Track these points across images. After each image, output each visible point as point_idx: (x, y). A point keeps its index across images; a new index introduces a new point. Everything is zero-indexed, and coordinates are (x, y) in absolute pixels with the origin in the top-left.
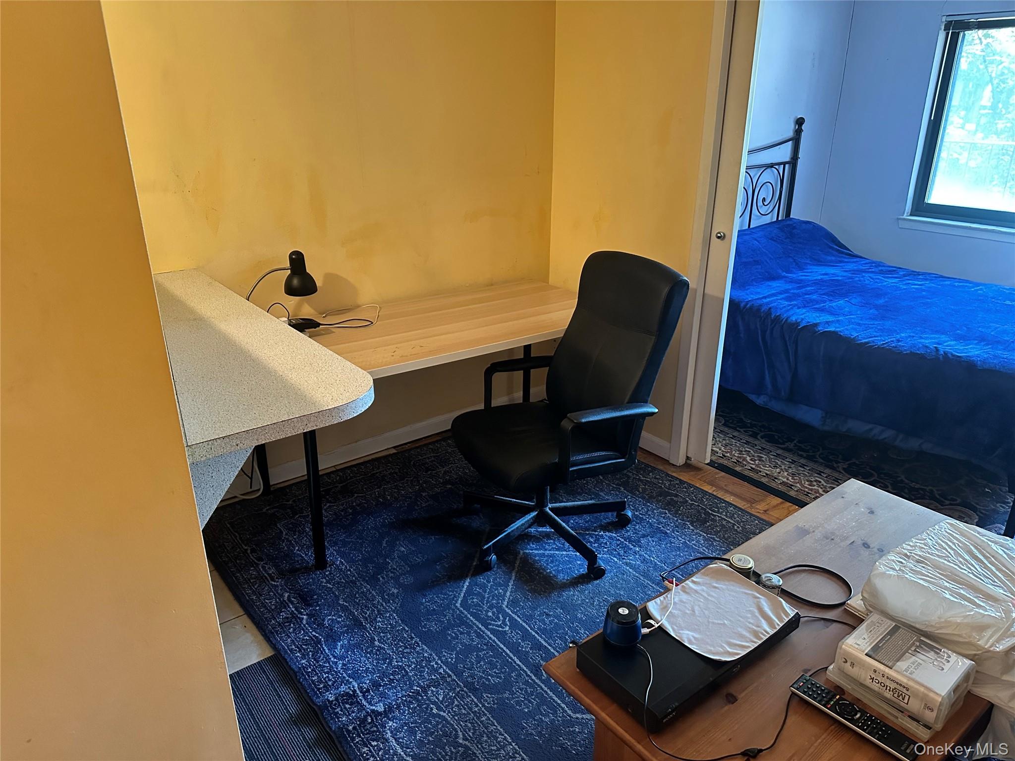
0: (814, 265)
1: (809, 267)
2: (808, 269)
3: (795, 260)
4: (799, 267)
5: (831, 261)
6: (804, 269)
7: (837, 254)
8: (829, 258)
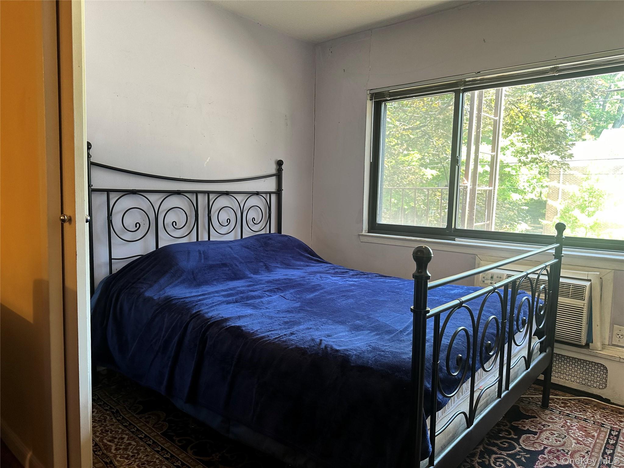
0: (283, 268)
1: (278, 270)
2: (276, 271)
3: (265, 265)
4: (268, 270)
5: (300, 265)
6: (273, 271)
7: (307, 260)
8: (298, 263)
